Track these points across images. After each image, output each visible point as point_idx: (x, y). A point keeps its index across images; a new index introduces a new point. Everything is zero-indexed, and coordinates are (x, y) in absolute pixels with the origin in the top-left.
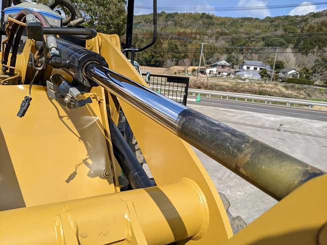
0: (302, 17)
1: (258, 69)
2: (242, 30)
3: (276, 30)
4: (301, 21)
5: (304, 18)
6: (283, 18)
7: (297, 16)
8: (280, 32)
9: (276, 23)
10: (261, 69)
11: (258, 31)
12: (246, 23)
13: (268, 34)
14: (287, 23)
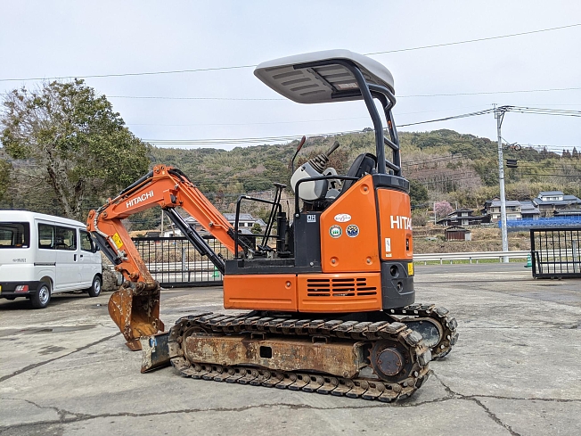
0: (285, 147)
1: (246, 225)
2: (203, 167)
3: (254, 167)
4: (286, 153)
5: (288, 149)
6: (260, 148)
7: (278, 146)
8: (261, 169)
9: (251, 156)
10: (250, 224)
11: (228, 169)
12: (208, 157)
13: (246, 173)
14: (266, 156)
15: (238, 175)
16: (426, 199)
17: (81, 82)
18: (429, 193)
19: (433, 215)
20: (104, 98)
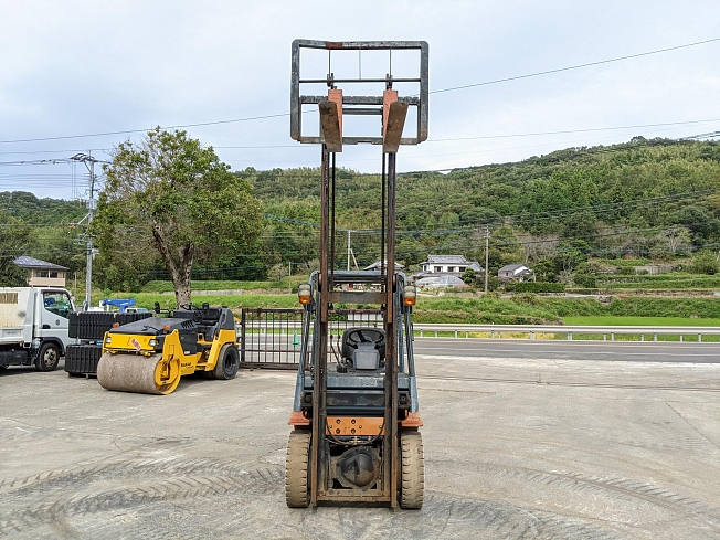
0: (518, 165)
1: (457, 270)
6: (485, 169)
7: (509, 165)
10: (462, 269)
17: (184, 134)
20: (211, 149)
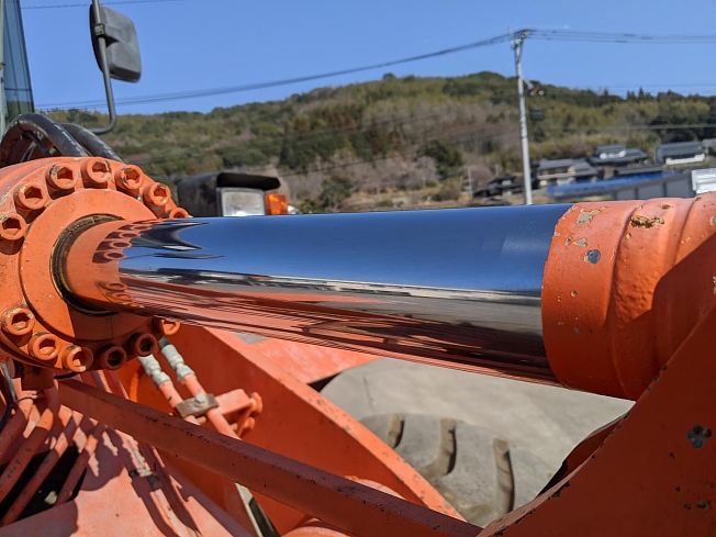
15: (216, 146)
16: (461, 164)
18: (465, 156)
19: (467, 184)
